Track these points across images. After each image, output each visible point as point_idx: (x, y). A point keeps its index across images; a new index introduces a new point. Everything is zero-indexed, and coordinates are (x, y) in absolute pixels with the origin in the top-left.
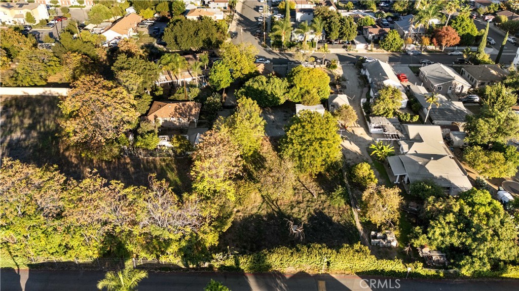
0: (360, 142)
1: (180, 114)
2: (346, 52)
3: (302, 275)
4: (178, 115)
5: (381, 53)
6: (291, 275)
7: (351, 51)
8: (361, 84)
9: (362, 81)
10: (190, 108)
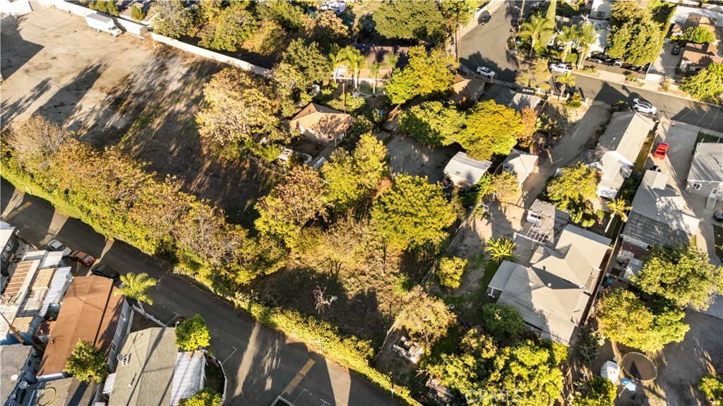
1: (321, 128)
2: (621, 82)
3: (302, 346)
4: (318, 128)
5: (679, 96)
6: (292, 342)
7: (632, 82)
10: (338, 122)
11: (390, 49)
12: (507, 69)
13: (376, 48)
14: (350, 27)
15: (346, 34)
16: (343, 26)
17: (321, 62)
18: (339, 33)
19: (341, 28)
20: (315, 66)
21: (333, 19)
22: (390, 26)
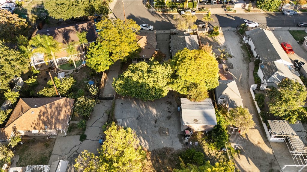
0: (259, 158)
1: (44, 123)
2: (225, 13)
4: (41, 124)
5: (258, 13)
7: (230, 11)
8: (246, 57)
9: (246, 52)
10: (59, 109)
11: (72, 28)
12: (156, 21)
13: (59, 30)
14: (27, 19)
15: (26, 25)
16: (20, 19)
17: (14, 57)
18: (20, 26)
19: (20, 21)
20: (10, 63)
21: (9, 16)
22: (64, 10)
